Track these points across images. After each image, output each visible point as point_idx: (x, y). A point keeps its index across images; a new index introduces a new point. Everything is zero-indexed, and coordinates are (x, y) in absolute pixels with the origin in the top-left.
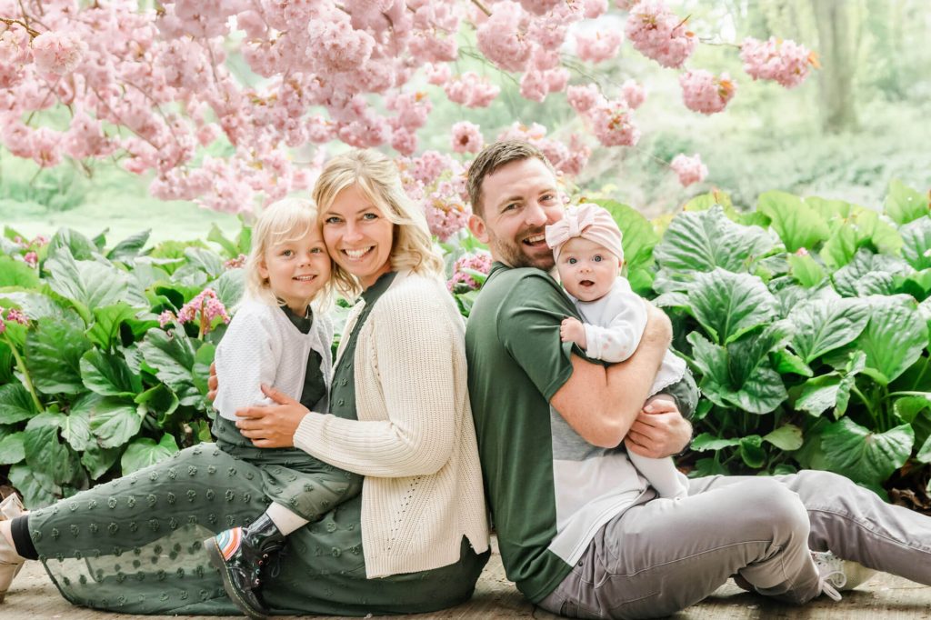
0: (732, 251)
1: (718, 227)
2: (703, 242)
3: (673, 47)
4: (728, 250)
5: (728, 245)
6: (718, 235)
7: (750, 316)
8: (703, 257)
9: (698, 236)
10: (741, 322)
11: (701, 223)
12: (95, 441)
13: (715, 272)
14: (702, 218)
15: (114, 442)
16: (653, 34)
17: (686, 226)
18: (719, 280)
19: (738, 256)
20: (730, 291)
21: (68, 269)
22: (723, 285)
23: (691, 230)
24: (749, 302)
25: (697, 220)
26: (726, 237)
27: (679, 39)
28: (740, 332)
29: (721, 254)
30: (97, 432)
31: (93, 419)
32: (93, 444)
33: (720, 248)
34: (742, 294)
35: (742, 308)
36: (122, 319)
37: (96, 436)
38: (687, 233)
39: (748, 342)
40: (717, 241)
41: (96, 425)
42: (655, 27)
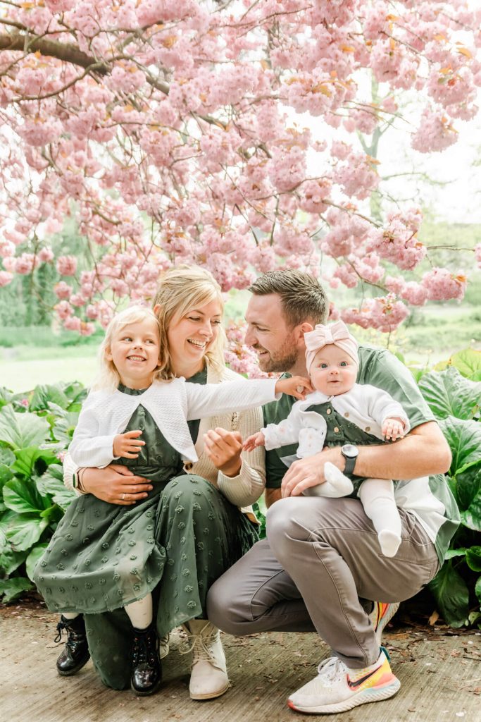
0: (465, 400)
1: (454, 384)
2: (443, 395)
3: (406, 255)
4: (461, 400)
5: (461, 396)
6: (454, 389)
7: (474, 453)
8: (442, 406)
9: (439, 390)
10: (467, 458)
11: (441, 380)
12: (9, 546)
13: (447, 420)
14: (443, 376)
15: (22, 548)
16: (391, 246)
17: (431, 383)
18: (450, 426)
19: (469, 405)
20: (459, 434)
21: (9, 420)
22: (454, 430)
23: (434, 385)
24: (473, 443)
25: (439, 378)
26: (460, 390)
27: (410, 249)
28: (465, 466)
29: (456, 403)
30: (11, 540)
31: (10, 530)
32: (9, 548)
33: (455, 399)
34: (468, 436)
35: (467, 447)
36: (37, 457)
37: (11, 543)
38: (431, 388)
39: (472, 473)
40: (453, 393)
41: (11, 535)
42: (392, 241)
